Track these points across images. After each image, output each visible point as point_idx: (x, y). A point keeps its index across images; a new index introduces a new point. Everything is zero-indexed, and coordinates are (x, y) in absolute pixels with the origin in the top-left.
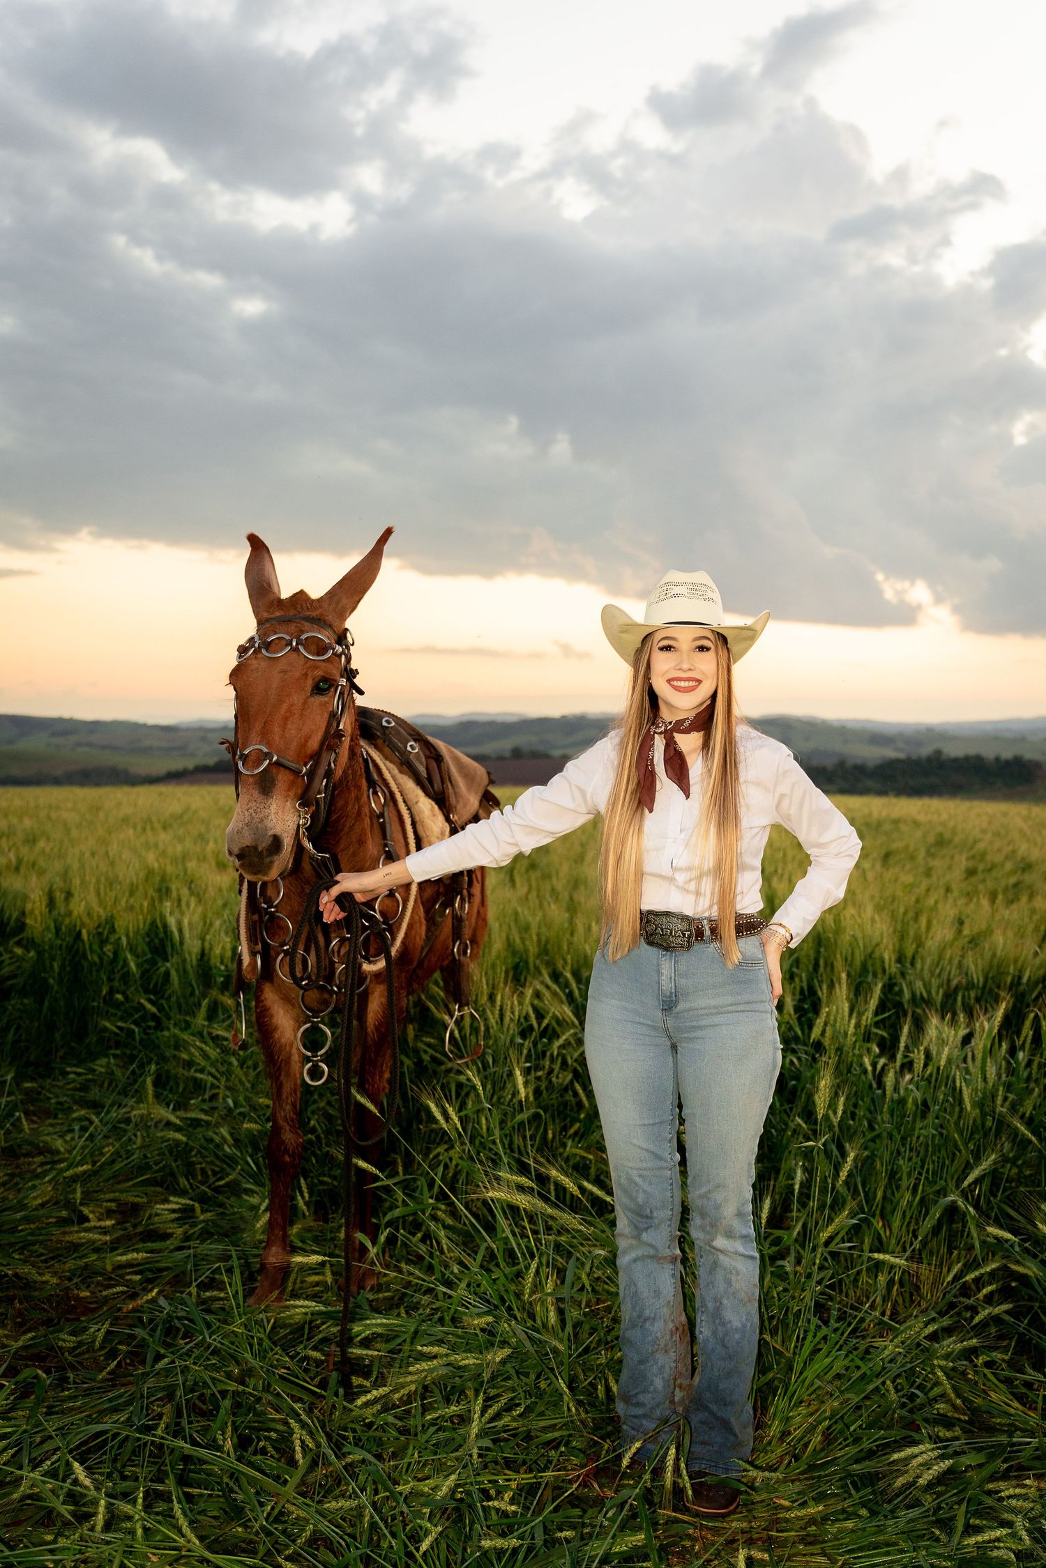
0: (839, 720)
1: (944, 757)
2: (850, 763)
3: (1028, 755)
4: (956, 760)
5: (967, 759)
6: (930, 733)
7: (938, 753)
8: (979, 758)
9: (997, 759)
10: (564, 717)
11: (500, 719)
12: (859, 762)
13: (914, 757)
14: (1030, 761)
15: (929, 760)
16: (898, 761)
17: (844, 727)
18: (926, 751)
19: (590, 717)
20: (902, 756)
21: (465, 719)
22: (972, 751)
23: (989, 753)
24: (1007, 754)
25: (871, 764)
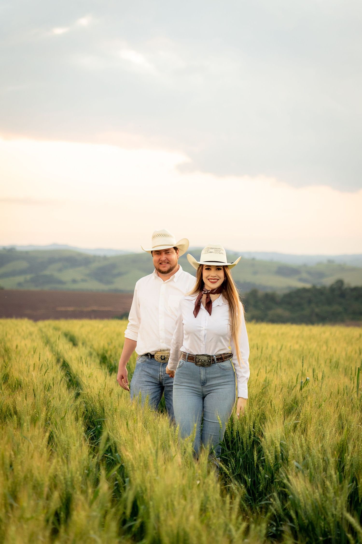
1: (345, 286)
2: (261, 293)
6: (332, 265)
7: (340, 282)
12: (269, 291)
13: (318, 287)
15: (332, 289)
16: (305, 290)
17: (253, 259)
18: (328, 281)
19: (18, 249)
20: (308, 286)
25: (280, 293)
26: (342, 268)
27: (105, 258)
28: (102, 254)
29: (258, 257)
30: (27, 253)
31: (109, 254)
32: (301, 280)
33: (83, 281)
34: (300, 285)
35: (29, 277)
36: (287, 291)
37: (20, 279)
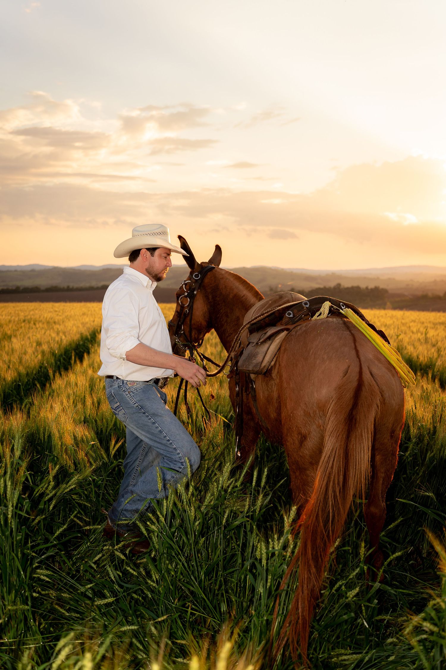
0: (289, 269)
1: (342, 287)
3: (382, 286)
4: (348, 288)
5: (353, 288)
6: (333, 275)
7: (339, 285)
8: (358, 288)
9: (367, 288)
13: (327, 287)
14: (382, 289)
15: (335, 288)
17: (292, 272)
18: (332, 284)
21: (105, 267)
22: (355, 284)
23: (363, 286)
24: (371, 286)
26: (339, 277)
29: (294, 271)
32: (317, 283)
36: (310, 289)
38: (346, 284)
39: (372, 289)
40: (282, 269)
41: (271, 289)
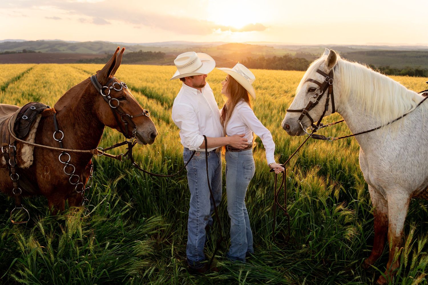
0: (115, 42)
1: (142, 52)
3: (162, 51)
4: (145, 53)
5: (148, 52)
6: (138, 46)
7: (141, 51)
8: (151, 52)
9: (155, 52)
10: (37, 41)
11: (17, 41)
13: (135, 52)
14: (163, 53)
15: (139, 53)
16: (131, 53)
17: (116, 44)
18: (138, 50)
19: (45, 41)
20: (132, 52)
22: (149, 51)
23: (153, 51)
24: (157, 51)
26: (141, 47)
27: (72, 44)
28: (71, 42)
29: (117, 44)
30: (48, 42)
31: (74, 42)
32: (130, 50)
33: (66, 50)
34: (130, 51)
35: (49, 49)
36: (127, 53)
37: (47, 50)
38: (145, 50)
39: (157, 53)
40: (111, 43)
41: (106, 53)
